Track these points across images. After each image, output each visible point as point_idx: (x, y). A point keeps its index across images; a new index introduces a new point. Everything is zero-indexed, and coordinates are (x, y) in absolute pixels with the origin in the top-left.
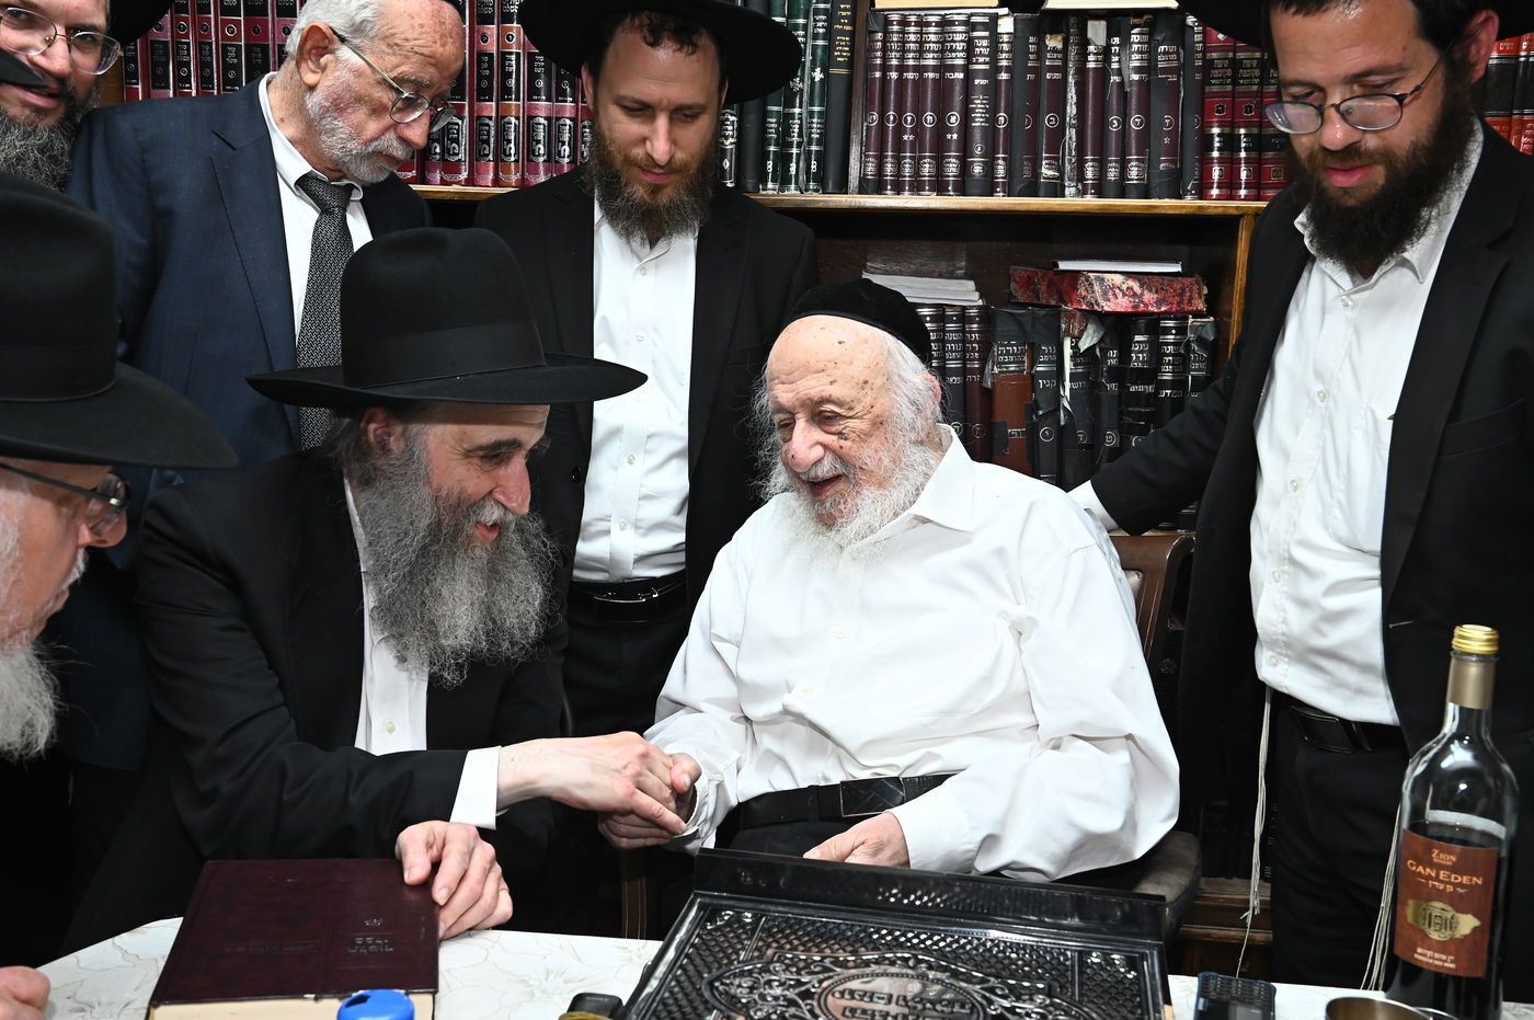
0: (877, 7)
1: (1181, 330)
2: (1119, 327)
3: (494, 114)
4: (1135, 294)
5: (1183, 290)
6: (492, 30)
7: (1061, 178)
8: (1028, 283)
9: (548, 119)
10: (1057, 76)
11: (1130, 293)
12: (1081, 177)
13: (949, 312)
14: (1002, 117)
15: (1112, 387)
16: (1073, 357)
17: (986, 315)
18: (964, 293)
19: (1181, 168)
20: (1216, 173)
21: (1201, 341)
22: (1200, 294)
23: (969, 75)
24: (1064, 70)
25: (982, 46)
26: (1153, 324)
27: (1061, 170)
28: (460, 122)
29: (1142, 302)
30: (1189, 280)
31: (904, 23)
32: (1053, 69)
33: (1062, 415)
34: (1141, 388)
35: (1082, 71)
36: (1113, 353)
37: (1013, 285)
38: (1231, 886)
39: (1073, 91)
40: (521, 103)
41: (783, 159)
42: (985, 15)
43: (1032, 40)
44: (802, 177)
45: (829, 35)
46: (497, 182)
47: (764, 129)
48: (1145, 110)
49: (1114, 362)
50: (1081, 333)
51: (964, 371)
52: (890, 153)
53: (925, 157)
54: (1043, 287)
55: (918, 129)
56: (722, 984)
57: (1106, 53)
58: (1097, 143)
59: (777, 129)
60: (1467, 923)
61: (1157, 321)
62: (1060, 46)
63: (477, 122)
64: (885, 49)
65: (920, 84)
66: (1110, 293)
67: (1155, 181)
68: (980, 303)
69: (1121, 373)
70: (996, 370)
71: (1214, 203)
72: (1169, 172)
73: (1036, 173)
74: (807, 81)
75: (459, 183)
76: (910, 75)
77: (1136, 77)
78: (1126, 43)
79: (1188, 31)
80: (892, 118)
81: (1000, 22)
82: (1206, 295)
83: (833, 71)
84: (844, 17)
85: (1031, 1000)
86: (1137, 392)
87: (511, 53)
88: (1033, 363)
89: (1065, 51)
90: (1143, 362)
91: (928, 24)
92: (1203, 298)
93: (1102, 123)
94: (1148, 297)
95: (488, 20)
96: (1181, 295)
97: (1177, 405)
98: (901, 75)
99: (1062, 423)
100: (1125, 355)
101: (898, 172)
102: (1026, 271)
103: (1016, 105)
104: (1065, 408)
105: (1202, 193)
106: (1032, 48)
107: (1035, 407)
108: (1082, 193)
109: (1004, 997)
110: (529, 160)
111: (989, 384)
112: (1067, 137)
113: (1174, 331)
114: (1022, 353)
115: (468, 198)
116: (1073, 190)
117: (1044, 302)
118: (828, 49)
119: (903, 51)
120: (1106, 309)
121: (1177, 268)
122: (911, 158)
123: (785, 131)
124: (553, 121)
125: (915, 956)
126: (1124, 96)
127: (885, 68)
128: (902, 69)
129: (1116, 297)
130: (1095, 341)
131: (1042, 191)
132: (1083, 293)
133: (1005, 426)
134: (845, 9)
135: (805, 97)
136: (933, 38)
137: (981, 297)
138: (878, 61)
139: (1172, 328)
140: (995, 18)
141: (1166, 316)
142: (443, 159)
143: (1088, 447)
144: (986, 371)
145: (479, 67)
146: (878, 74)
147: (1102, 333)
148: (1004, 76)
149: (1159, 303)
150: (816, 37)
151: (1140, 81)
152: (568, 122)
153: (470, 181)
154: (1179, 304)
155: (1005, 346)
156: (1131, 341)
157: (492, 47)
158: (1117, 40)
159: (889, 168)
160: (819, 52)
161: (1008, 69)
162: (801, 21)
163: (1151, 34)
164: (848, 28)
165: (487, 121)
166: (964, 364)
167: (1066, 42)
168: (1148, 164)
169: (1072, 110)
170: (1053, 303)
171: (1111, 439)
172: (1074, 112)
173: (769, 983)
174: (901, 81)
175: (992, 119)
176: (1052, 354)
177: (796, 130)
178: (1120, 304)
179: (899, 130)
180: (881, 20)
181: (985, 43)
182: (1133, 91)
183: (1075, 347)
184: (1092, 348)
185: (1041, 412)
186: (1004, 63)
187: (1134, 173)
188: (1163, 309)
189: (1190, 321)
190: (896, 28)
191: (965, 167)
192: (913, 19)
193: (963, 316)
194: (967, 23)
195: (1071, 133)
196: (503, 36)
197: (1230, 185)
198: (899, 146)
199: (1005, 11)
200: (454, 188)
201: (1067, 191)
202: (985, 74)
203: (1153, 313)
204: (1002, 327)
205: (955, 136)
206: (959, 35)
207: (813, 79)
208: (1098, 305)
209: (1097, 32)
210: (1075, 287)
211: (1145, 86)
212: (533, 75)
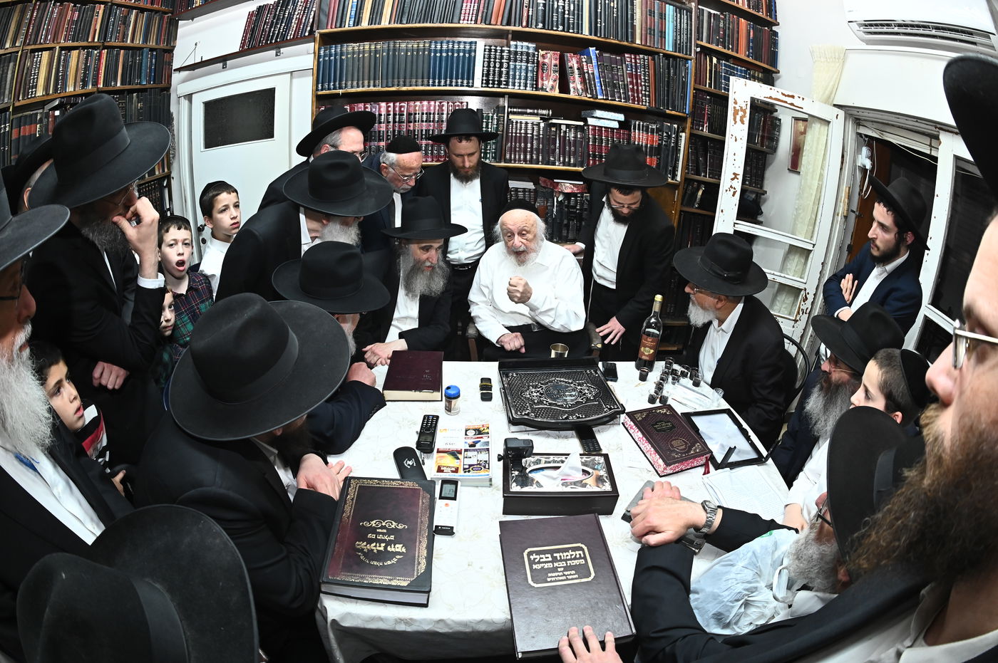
0: (510, 119)
1: (582, 197)
2: (567, 196)
4: (572, 188)
5: (583, 188)
6: (411, 125)
7: (555, 161)
8: (545, 182)
10: (554, 137)
12: (560, 160)
13: (526, 190)
14: (541, 146)
15: (566, 210)
16: (557, 202)
17: (536, 191)
18: (530, 186)
19: (583, 161)
21: (587, 200)
23: (533, 135)
24: (555, 135)
25: (536, 128)
26: (575, 195)
27: (555, 159)
29: (573, 190)
30: (584, 185)
31: (517, 122)
32: (553, 135)
34: (573, 210)
35: (560, 136)
36: (566, 202)
39: (558, 140)
42: (536, 121)
43: (548, 129)
48: (575, 146)
49: (566, 204)
50: (559, 196)
52: (513, 153)
53: (522, 154)
54: (550, 185)
55: (520, 147)
57: (565, 133)
58: (563, 153)
60: (652, 351)
62: (555, 131)
64: (512, 129)
65: (520, 137)
66: (566, 188)
67: (577, 164)
69: (568, 206)
70: (538, 205)
72: (580, 161)
73: (549, 160)
76: (518, 135)
77: (572, 139)
78: (570, 131)
79: (584, 130)
80: (513, 145)
86: (571, 211)
87: (416, 129)
88: (547, 202)
90: (573, 204)
91: (523, 123)
93: (565, 148)
94: (575, 189)
95: (410, 122)
97: (581, 214)
98: (516, 134)
100: (569, 202)
101: (515, 158)
102: (545, 179)
103: (544, 143)
106: (548, 131)
107: (547, 213)
108: (560, 165)
113: (580, 197)
114: (544, 200)
116: (558, 164)
117: (550, 189)
119: (516, 129)
120: (564, 192)
121: (582, 183)
122: (518, 154)
126: (570, 143)
127: (512, 133)
131: (550, 164)
132: (560, 188)
136: (524, 126)
137: (534, 187)
140: (539, 123)
141: (579, 194)
146: (510, 135)
147: (563, 197)
149: (577, 190)
150: (494, 125)
154: (582, 191)
155: (540, 199)
156: (570, 199)
157: (412, 129)
158: (568, 129)
159: (513, 157)
161: (542, 135)
162: (490, 121)
163: (576, 130)
164: (502, 123)
167: (556, 129)
168: (576, 159)
169: (558, 145)
170: (553, 189)
171: (565, 222)
174: (516, 136)
175: (538, 146)
176: (552, 199)
178: (568, 191)
179: (515, 147)
180: (511, 122)
182: (572, 142)
183: (557, 199)
184: (561, 201)
185: (549, 215)
186: (541, 133)
187: (572, 161)
188: (578, 192)
190: (514, 124)
191: (532, 157)
192: (519, 122)
193: (530, 191)
194: (532, 124)
195: (557, 150)
196: (414, 126)
199: (541, 121)
201: (556, 164)
202: (536, 136)
203: (576, 193)
204: (539, 194)
205: (529, 149)
206: (530, 126)
209: (563, 128)
210: (558, 186)
211: (575, 141)
212: (422, 135)
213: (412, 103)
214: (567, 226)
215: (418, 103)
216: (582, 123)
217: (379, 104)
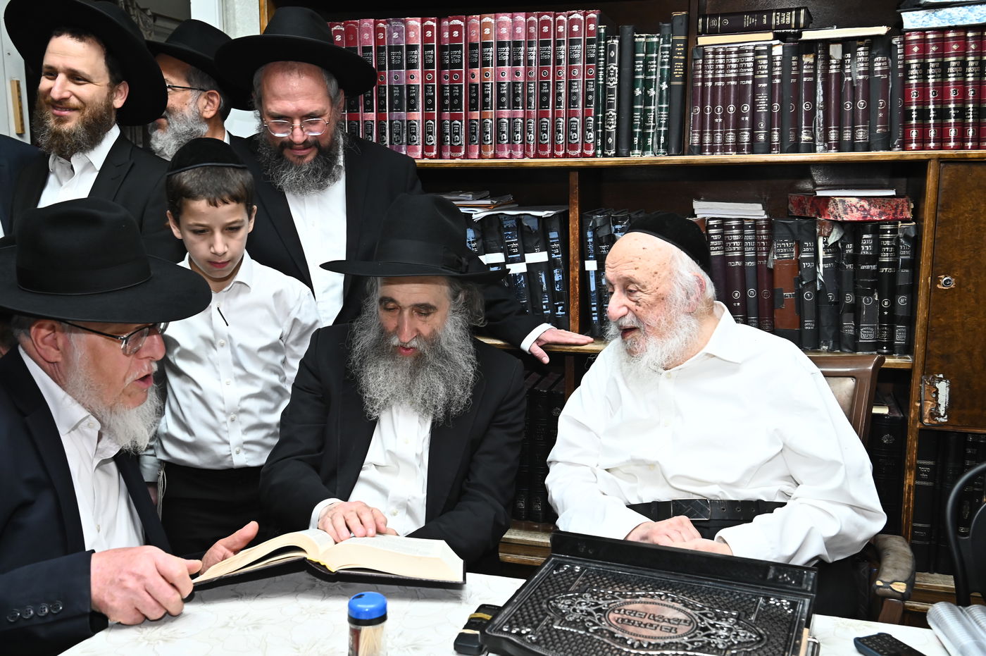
0: (699, 44)
1: (894, 231)
2: (853, 230)
3: (479, 118)
4: (865, 210)
5: (897, 206)
6: (477, 71)
7: (814, 140)
8: (799, 204)
9: (509, 119)
10: (811, 79)
11: (863, 209)
12: (826, 138)
13: (747, 223)
14: (776, 106)
15: (850, 266)
16: (825, 248)
17: (770, 225)
18: (755, 211)
19: (890, 132)
20: (914, 134)
21: (906, 237)
22: (908, 208)
23: (756, 81)
24: (814, 75)
25: (763, 64)
26: (875, 227)
27: (814, 136)
28: (460, 123)
29: (869, 214)
30: (902, 200)
31: (715, 53)
32: (808, 75)
33: (818, 284)
34: (868, 267)
35: (826, 75)
36: (850, 246)
37: (790, 206)
38: (932, 577)
39: (821, 87)
40: (493, 111)
41: (644, 136)
42: (764, 45)
43: (794, 58)
44: (656, 146)
45: (671, 62)
46: (480, 156)
47: (632, 119)
48: (867, 97)
49: (850, 251)
50: (829, 234)
51: (756, 259)
52: (708, 130)
53: (729, 132)
54: (808, 206)
55: (725, 116)
56: (555, 602)
57: (842, 63)
58: (836, 116)
59: (640, 119)
61: (878, 225)
62: (812, 61)
63: (470, 123)
64: (703, 69)
65: (726, 88)
66: (849, 209)
67: (873, 141)
68: (766, 217)
69: (856, 258)
70: (776, 258)
71: (913, 153)
72: (882, 134)
73: (798, 138)
74: (658, 90)
75: (460, 157)
76: (720, 84)
77: (861, 77)
78: (854, 57)
79: (893, 48)
80: (708, 109)
81: (774, 49)
82: (912, 209)
83: (673, 83)
84: (679, 51)
85: (727, 621)
86: (865, 270)
87: (488, 83)
88: (799, 253)
89: (815, 64)
90: (869, 251)
91: (730, 53)
92: (911, 211)
93: (840, 106)
94: (874, 211)
95: (474, 65)
96: (896, 209)
97: (893, 277)
98: (713, 84)
99: (818, 289)
100: (857, 248)
101: (713, 142)
102: (798, 197)
103: (785, 97)
104: (820, 280)
105: (904, 146)
106: (794, 63)
107: (801, 279)
108: (828, 149)
109: (711, 618)
110: (498, 143)
111: (771, 265)
112: (817, 115)
113: (889, 232)
114: (792, 247)
115: (464, 166)
116: (822, 147)
117: (808, 215)
118: (671, 71)
119: (715, 69)
120: (845, 219)
121: (892, 193)
122: (721, 132)
123: (645, 119)
124: (512, 120)
125: (666, 594)
126: (854, 89)
127: (704, 80)
128: (714, 80)
129: (852, 211)
130: (838, 238)
131: (802, 148)
132: (832, 210)
133: (782, 291)
134: (680, 47)
135: (657, 100)
136: (734, 61)
137: (766, 213)
138: (700, 76)
139: (887, 230)
140: (770, 47)
141: (884, 222)
142: (451, 145)
143: (835, 303)
144: (770, 258)
145: (470, 93)
146: (700, 84)
147: (842, 234)
148: (778, 81)
149: (880, 214)
150: (663, 64)
151: (864, 79)
152: (520, 120)
153: (466, 156)
154: (894, 214)
155: (781, 243)
156: (861, 238)
157: (477, 80)
158: (849, 55)
159: (707, 139)
160: (666, 73)
161: (780, 77)
162: (655, 55)
163: (870, 51)
164: (683, 58)
165: (475, 122)
166: (756, 254)
167: (816, 58)
168: (870, 130)
169: (820, 99)
170: (813, 216)
171: (849, 299)
172: (822, 100)
173: (580, 603)
174: (714, 88)
175: (770, 107)
176: (811, 247)
177: (652, 119)
178: (855, 216)
179: (713, 116)
180: (701, 52)
181: (765, 62)
182: (859, 86)
183: (825, 243)
184: (836, 243)
185: (804, 283)
186: (778, 73)
187: (861, 135)
188: (883, 218)
189: (899, 225)
190: (711, 56)
191: (753, 137)
192: (721, 50)
193: (756, 225)
194: (754, 51)
195: (820, 113)
196: (484, 74)
197: (923, 141)
198: (713, 126)
199: (777, 42)
200: (458, 160)
201: (818, 148)
202: (765, 80)
203: (876, 221)
204: (780, 231)
205: (747, 118)
206: (750, 58)
207: (661, 88)
208: (840, 217)
209: (836, 51)
210: (827, 207)
211: (867, 83)
212: (500, 95)
213: (475, 20)
214: (855, 309)
215: (488, 19)
216: (882, 30)
217: (405, 23)
